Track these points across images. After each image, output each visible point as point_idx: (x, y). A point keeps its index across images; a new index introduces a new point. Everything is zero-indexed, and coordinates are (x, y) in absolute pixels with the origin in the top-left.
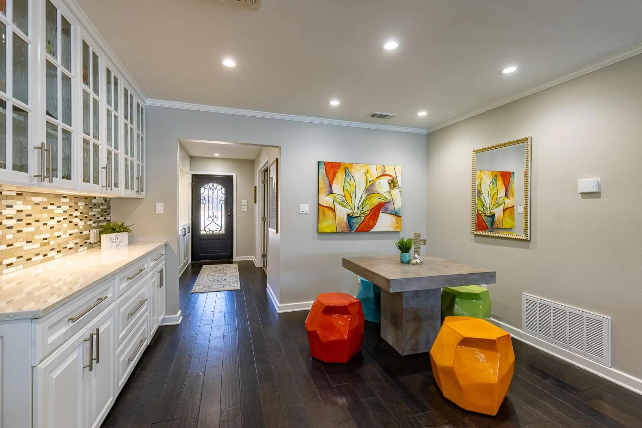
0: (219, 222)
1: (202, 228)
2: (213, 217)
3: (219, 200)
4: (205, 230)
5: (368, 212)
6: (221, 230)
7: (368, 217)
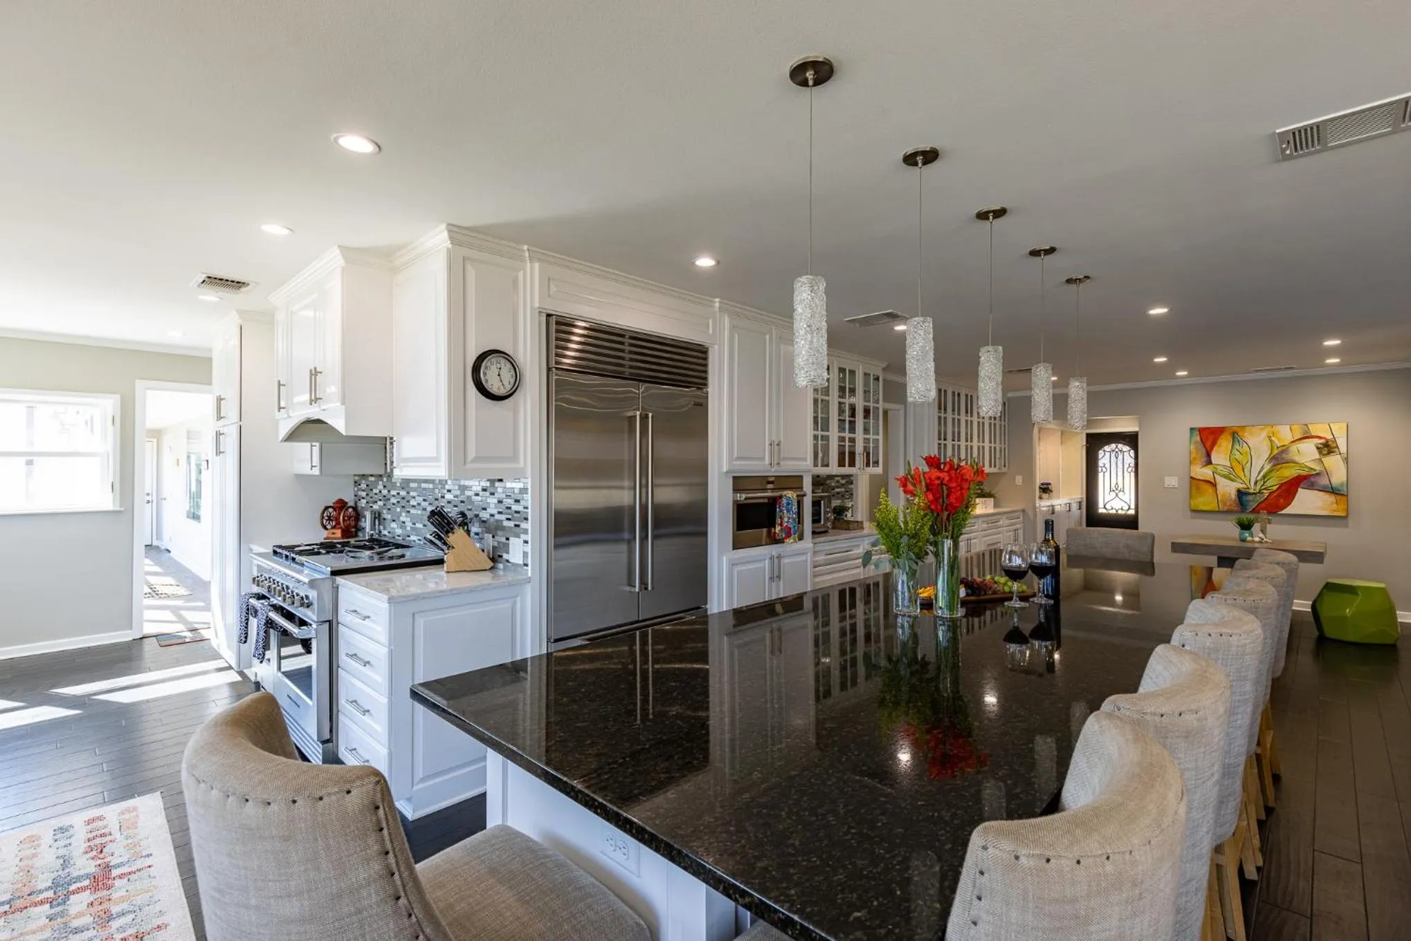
0: (1126, 498)
1: (1101, 505)
2: (1116, 490)
3: (1126, 466)
4: (1105, 508)
5: (1275, 488)
6: (1129, 509)
7: (1275, 494)
